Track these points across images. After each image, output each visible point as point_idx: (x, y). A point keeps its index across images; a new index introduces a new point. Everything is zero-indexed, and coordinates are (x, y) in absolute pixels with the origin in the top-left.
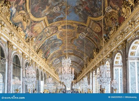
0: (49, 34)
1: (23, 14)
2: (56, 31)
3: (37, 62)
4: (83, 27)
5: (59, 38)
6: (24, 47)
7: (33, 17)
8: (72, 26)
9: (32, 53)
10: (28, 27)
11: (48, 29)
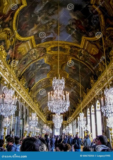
0: (35, 57)
1: (8, 32)
2: (44, 53)
3: (17, 91)
4: (76, 49)
5: (47, 63)
6: (3, 70)
7: (19, 36)
8: (63, 47)
9: (12, 79)
10: (12, 47)
11: (35, 51)
